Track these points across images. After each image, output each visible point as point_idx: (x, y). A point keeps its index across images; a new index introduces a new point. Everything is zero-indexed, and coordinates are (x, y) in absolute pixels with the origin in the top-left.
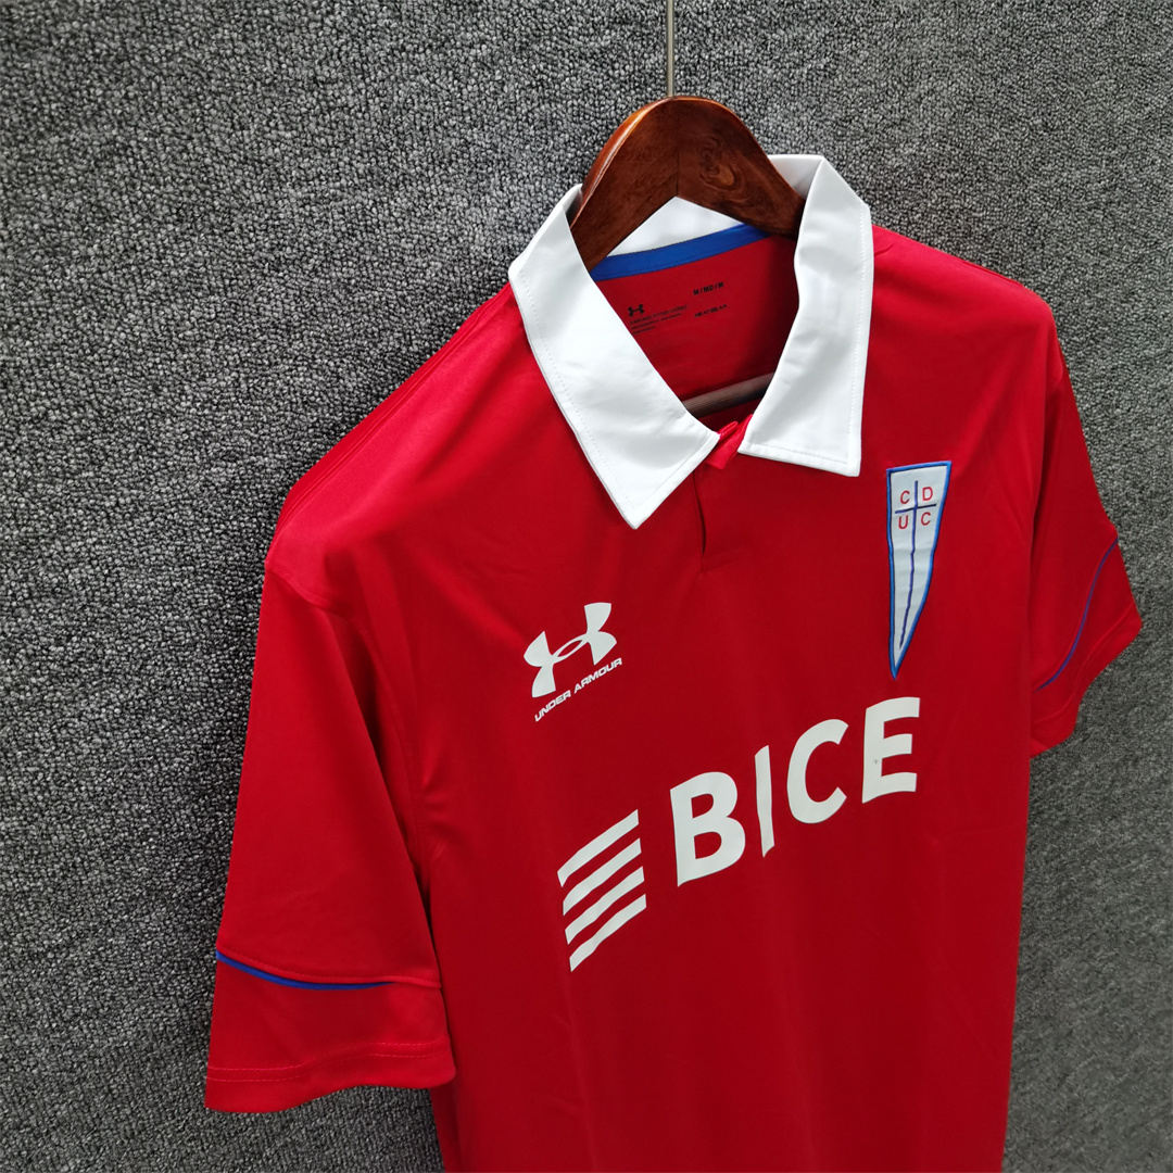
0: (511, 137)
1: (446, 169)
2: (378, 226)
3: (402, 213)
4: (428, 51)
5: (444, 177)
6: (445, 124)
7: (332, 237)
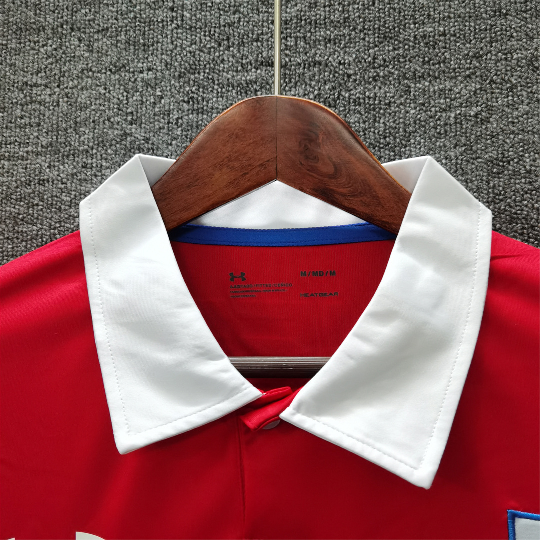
0: (162, 135)
1: (107, 151)
2: (48, 182)
3: (67, 176)
4: (109, 73)
5: (104, 156)
6: (112, 120)
7: (14, 183)
